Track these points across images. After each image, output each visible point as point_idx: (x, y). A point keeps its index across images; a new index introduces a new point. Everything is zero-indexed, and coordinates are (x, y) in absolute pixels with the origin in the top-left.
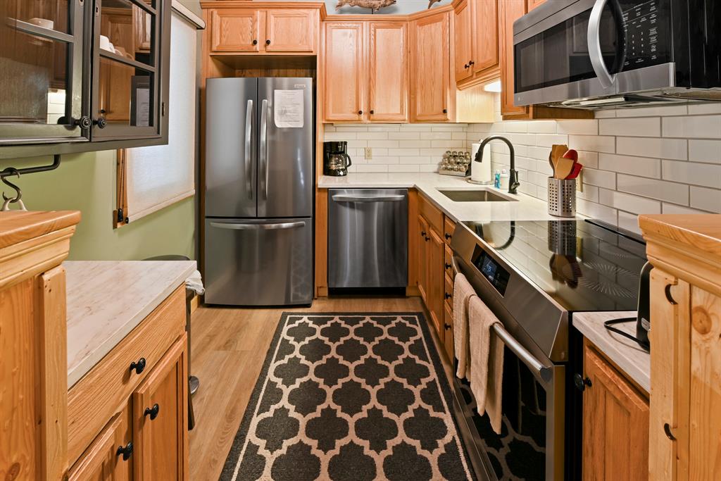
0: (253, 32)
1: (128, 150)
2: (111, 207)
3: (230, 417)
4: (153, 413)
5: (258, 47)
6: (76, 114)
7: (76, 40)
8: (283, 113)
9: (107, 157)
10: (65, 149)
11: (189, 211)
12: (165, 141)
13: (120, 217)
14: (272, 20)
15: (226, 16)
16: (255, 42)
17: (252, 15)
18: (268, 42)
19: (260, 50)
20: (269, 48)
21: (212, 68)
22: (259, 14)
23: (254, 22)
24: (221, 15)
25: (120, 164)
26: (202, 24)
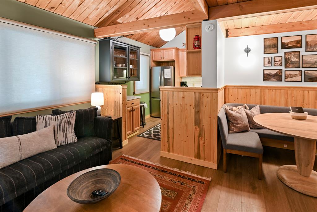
0: (161, 56)
1: (135, 81)
2: (133, 91)
3: (149, 128)
4: (135, 110)
5: (162, 59)
6: (127, 77)
7: (127, 57)
8: (166, 75)
9: (132, 82)
10: (126, 81)
11: (148, 95)
12: (140, 80)
13: (134, 93)
14: (165, 52)
15: (156, 52)
16: (161, 58)
17: (160, 52)
18: (164, 58)
19: (162, 60)
20: (164, 59)
21: (153, 64)
22: (162, 51)
23: (161, 53)
24: (154, 52)
25: (134, 84)
26: (150, 55)
